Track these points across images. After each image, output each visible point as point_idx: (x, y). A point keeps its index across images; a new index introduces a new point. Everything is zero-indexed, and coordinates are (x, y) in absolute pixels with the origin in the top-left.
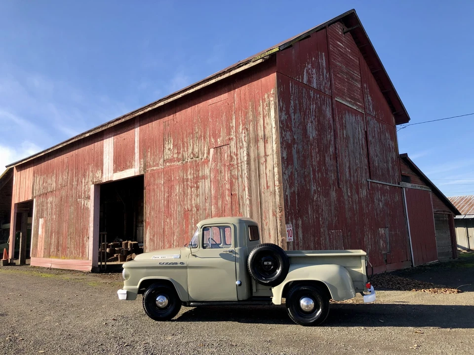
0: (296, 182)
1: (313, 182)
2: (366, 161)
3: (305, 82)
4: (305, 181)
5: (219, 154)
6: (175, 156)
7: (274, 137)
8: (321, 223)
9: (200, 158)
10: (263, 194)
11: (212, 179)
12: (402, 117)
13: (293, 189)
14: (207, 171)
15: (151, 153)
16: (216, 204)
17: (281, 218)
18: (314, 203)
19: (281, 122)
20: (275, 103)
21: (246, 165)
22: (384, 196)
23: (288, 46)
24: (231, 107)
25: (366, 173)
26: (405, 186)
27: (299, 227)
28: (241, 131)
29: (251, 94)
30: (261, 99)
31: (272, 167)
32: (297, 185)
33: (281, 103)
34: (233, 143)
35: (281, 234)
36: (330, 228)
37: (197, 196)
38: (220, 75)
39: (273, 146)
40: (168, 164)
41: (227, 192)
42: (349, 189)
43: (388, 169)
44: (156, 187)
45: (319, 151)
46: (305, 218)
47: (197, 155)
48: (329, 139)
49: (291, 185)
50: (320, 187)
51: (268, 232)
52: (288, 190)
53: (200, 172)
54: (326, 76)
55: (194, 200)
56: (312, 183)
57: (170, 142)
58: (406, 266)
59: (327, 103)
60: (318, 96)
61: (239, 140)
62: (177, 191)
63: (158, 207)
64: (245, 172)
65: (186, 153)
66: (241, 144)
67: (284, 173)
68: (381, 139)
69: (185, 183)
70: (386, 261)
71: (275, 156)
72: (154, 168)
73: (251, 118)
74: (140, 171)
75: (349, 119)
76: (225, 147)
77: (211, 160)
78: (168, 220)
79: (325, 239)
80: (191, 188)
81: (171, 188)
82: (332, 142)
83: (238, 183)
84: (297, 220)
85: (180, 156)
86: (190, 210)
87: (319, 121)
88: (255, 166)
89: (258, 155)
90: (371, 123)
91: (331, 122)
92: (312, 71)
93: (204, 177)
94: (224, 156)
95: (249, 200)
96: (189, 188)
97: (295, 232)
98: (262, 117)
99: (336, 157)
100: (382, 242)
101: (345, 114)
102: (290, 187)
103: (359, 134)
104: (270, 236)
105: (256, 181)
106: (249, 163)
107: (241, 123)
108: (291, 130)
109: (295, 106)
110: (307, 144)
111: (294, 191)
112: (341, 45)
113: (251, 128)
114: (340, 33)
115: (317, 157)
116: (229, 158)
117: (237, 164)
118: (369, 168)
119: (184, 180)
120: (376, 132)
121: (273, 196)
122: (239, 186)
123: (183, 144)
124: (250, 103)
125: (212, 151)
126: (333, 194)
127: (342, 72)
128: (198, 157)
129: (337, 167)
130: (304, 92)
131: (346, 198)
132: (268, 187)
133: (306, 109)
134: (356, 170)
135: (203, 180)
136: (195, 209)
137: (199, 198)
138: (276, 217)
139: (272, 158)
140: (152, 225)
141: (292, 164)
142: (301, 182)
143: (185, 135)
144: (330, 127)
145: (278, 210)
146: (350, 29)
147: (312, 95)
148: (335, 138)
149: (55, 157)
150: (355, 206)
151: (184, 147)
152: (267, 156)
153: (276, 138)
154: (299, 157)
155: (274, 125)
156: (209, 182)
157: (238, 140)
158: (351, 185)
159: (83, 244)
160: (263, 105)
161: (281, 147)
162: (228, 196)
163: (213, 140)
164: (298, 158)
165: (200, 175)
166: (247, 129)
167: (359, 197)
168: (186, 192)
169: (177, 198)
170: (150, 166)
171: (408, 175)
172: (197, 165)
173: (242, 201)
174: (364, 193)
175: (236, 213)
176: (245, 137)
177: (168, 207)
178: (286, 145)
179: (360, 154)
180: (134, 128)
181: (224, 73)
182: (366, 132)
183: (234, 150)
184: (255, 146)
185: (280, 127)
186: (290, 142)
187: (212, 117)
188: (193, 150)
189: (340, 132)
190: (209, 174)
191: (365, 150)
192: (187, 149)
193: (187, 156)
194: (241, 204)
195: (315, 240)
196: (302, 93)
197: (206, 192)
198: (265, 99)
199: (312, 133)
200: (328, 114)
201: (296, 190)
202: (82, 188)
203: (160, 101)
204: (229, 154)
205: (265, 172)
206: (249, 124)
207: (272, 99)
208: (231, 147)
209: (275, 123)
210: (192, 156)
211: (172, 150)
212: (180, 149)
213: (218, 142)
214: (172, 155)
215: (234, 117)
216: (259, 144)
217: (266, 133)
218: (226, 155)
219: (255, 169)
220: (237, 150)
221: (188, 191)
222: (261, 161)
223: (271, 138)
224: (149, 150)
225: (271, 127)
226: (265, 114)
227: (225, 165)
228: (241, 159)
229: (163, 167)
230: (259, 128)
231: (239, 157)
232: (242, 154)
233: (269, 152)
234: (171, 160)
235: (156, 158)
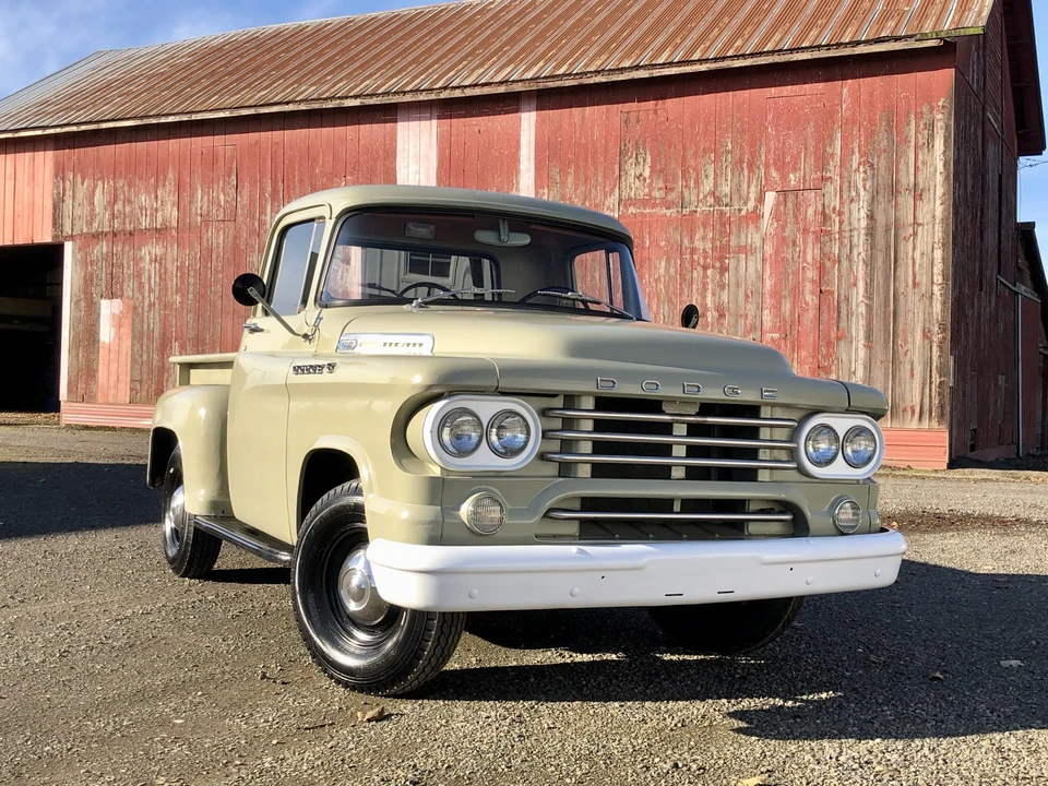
5: (790, 205)
6: (658, 194)
7: (940, 191)
9: (736, 207)
10: (902, 297)
11: (767, 256)
12: (1040, 140)
14: (753, 238)
16: (777, 308)
17: (941, 343)
20: (947, 127)
21: (863, 238)
24: (831, 113)
25: (996, 261)
26: (1020, 290)
28: (855, 165)
29: (886, 96)
30: (913, 111)
31: (930, 247)
34: (830, 189)
35: (939, 372)
37: (722, 287)
39: (934, 209)
40: (632, 210)
41: (809, 286)
47: (725, 200)
51: (908, 369)
53: (733, 237)
55: (714, 294)
56: (966, 281)
57: (641, 160)
61: (847, 183)
62: (662, 271)
64: (861, 250)
65: (695, 191)
66: (854, 194)
69: (687, 256)
71: (938, 228)
73: (884, 144)
76: (810, 194)
77: (767, 215)
80: (705, 268)
83: (839, 271)
85: (674, 196)
88: (887, 242)
89: (897, 220)
93: (745, 250)
94: (806, 211)
95: (866, 305)
96: (699, 269)
98: (913, 150)
104: (912, 375)
105: (886, 271)
106: (871, 232)
107: (856, 150)
116: (819, 218)
117: (840, 232)
119: (683, 251)
121: (927, 303)
122: (840, 276)
123: (685, 171)
124: (885, 114)
125: (770, 197)
128: (728, 205)
132: (915, 284)
135: (742, 256)
136: (717, 313)
137: (726, 292)
138: (931, 342)
139: (930, 231)
143: (690, 153)
145: (936, 329)
151: (685, 178)
152: (919, 225)
153: (944, 194)
155: (940, 166)
156: (759, 260)
157: (845, 186)
160: (917, 126)
162: (813, 293)
163: (775, 174)
165: (733, 243)
166: (872, 166)
168: (688, 277)
169: (661, 286)
172: (726, 222)
173: (847, 305)
175: (831, 328)
176: (864, 180)
180: (519, 111)
183: (833, 202)
184: (889, 201)
185: (953, 173)
187: (777, 125)
188: (715, 187)
190: (758, 245)
192: (697, 183)
193: (694, 198)
194: (844, 311)
197: (749, 282)
198: (922, 113)
204: (820, 208)
205: (910, 255)
206: (878, 157)
207: (940, 116)
208: (826, 195)
209: (944, 165)
210: (711, 200)
211: (648, 181)
212: (675, 181)
213: (790, 182)
214: (647, 190)
215: (839, 135)
216: (901, 200)
217: (920, 181)
218: (811, 211)
219: (888, 248)
220: (841, 203)
221: (695, 274)
222: (903, 234)
223: (932, 191)
224: (571, 171)
225: (932, 170)
226: (920, 143)
227: (806, 231)
228: (850, 224)
229: (616, 216)
230: (902, 167)
231: (845, 217)
232: (855, 214)
233: (923, 218)
234: (644, 203)
235: (593, 191)
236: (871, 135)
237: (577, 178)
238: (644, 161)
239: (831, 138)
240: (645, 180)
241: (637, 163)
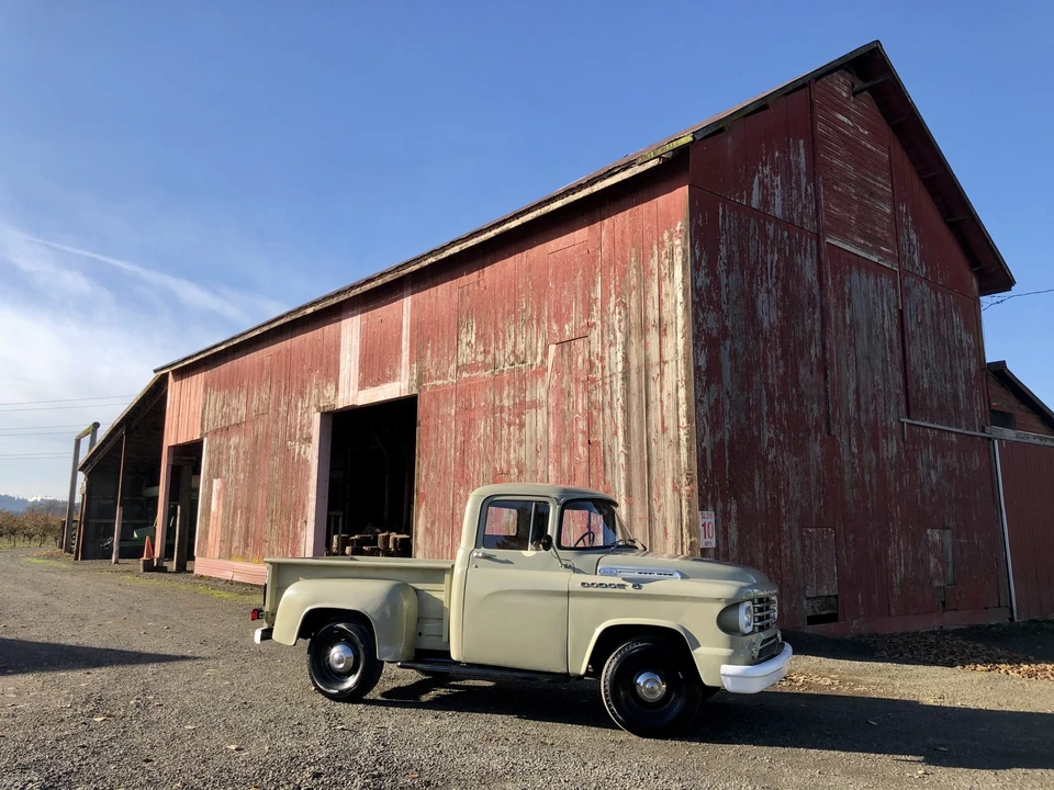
0: (727, 420)
1: (768, 421)
2: (899, 376)
3: (754, 205)
4: (749, 418)
5: (566, 356)
6: (480, 358)
7: (681, 322)
8: (783, 511)
9: (529, 363)
10: (653, 444)
11: (551, 410)
12: (997, 278)
13: (718, 436)
14: (541, 392)
15: (433, 352)
16: (559, 461)
17: (689, 496)
18: (769, 468)
19: (696, 290)
20: (684, 251)
21: (620, 382)
22: (943, 456)
23: (716, 131)
24: (594, 258)
25: (897, 405)
26: (998, 435)
27: (730, 518)
28: (612, 309)
29: (634, 232)
30: (655, 242)
31: (675, 387)
32: (728, 426)
33: (697, 251)
34: (595, 335)
35: (689, 531)
36: (804, 522)
37: (521, 442)
38: (572, 191)
39: (677, 343)
40: (465, 375)
41: (580, 436)
42: (853, 440)
43: (955, 397)
44: (440, 422)
45: (785, 352)
46: (745, 499)
47: (522, 357)
48: (808, 329)
49: (716, 426)
50: (785, 433)
51: (662, 527)
52: (707, 438)
53: (528, 393)
54: (806, 190)
55: (515, 451)
56: (765, 424)
57: (470, 328)
58: (995, 618)
59: (806, 249)
60: (786, 234)
61: (607, 328)
62: (482, 431)
63: (443, 463)
64: (619, 395)
65: (502, 352)
66: (612, 337)
67: (698, 402)
68: (938, 328)
69: (498, 415)
70: (944, 603)
71: (681, 365)
72: (439, 382)
73: (634, 281)
74: (410, 388)
75: (859, 283)
76: (580, 343)
77: (550, 368)
78: (462, 491)
79: (793, 545)
80: (509, 425)
81: (470, 425)
82: (817, 335)
83: (603, 419)
84: (725, 503)
85: (490, 358)
86: (505, 471)
87: (785, 289)
88: (639, 384)
89: (647, 360)
90: (916, 292)
91: (816, 290)
92: (773, 181)
93: (535, 405)
94: (577, 360)
95: (626, 455)
96: (506, 426)
97: (720, 527)
98: (656, 281)
99: (823, 368)
100: (933, 562)
101: (851, 272)
102: (713, 432)
103: (883, 316)
104: (666, 534)
105: (640, 416)
106: (626, 377)
107: (613, 292)
108: (718, 308)
109: (730, 257)
110: (756, 339)
111: (722, 442)
112: (846, 120)
113: (633, 304)
114: (844, 94)
115: (778, 367)
116: (587, 364)
117: (603, 378)
118: (907, 392)
119: (496, 410)
120: (927, 312)
121: (675, 449)
122: (604, 426)
123: (496, 334)
124: (633, 250)
125: (552, 348)
126: (816, 449)
127: (848, 180)
128: (523, 362)
129: (826, 390)
130: (752, 226)
131: (846, 458)
132: (664, 429)
133: (756, 263)
134: (874, 397)
135: (534, 411)
136: (516, 470)
137: (523, 447)
138: (680, 495)
139: (675, 368)
140: (430, 501)
141: (720, 381)
142: (739, 421)
143: (500, 316)
144: (812, 303)
145: (684, 480)
146: (868, 84)
147: (771, 232)
148: (823, 326)
149: (247, 353)
150: (867, 478)
151: (496, 340)
152: (665, 363)
153: (684, 326)
154: (737, 367)
155: (680, 298)
156: (545, 413)
158: (859, 428)
159: (295, 535)
160: (659, 256)
161: (695, 345)
162: (583, 445)
163: (555, 327)
164: (735, 369)
165: (528, 399)
166: (625, 306)
167: (877, 457)
168: (499, 435)
169: (481, 445)
170: (431, 378)
171: (1007, 410)
172: (523, 379)
173: (611, 456)
174: (891, 448)
175: (598, 482)
176: (620, 321)
177: (462, 463)
178: (705, 340)
179: (884, 360)
180: (402, 297)
181: (581, 187)
182: (901, 313)
183: (597, 348)
184: (640, 341)
185: (693, 302)
186: (714, 334)
187: (555, 278)
188: (515, 346)
189: (836, 312)
190: (544, 398)
191: (898, 353)
192: (504, 344)
193: (502, 359)
194: (608, 463)
195: (767, 548)
196: (748, 229)
197: (539, 437)
198: (663, 242)
199: (768, 315)
200: (810, 274)
201: (727, 438)
202: (296, 420)
203: (453, 244)
204: (587, 356)
205: (659, 397)
206: (630, 295)
207: (678, 242)
208: (591, 342)
209: (683, 294)
210: (512, 359)
211: (474, 347)
212: (490, 344)
213: (565, 332)
214: (473, 355)
215: (600, 279)
216: (649, 338)
217: (664, 314)
219: (642, 391)
220: (603, 349)
221: (503, 432)
222: (651, 374)
223: (674, 324)
225: (674, 301)
226: (663, 274)
227: (577, 380)
228: (610, 369)
229: (455, 381)
230: (649, 302)
231: (606, 363)
232: (613, 357)
233: (668, 355)
234: (471, 368)
235: (442, 361)
238: (472, 329)
239: (594, 283)
240: (472, 346)
241: (467, 331)
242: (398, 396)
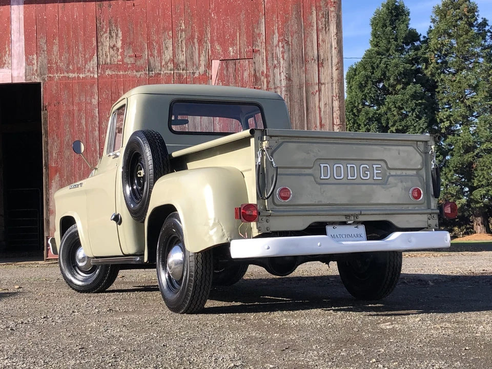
5: (231, 70)
6: (129, 60)
7: (335, 61)
9: (191, 71)
20: (338, 16)
21: (284, 93)
24: (257, 5)
28: (275, 42)
30: (314, 5)
31: (330, 99)
34: (260, 59)
39: (332, 73)
40: (108, 72)
44: (76, 108)
47: (182, 66)
57: (114, 34)
61: (271, 55)
65: (159, 59)
66: (276, 62)
71: (335, 86)
72: (72, 75)
73: (295, 27)
74: (28, 76)
76: (245, 62)
77: (214, 77)
85: (142, 62)
88: (301, 96)
89: (307, 81)
94: (243, 74)
98: (315, 31)
106: (289, 89)
107: (276, 31)
113: (295, 43)
116: (252, 79)
117: (268, 89)
123: (150, 44)
124: (294, 6)
125: (216, 64)
128: (184, 70)
132: (322, 126)
139: (330, 88)
143: (153, 30)
151: (150, 49)
152: (322, 84)
153: (338, 63)
155: (334, 44)
157: (270, 55)
160: (317, 15)
163: (218, 48)
166: (287, 43)
170: (59, 70)
176: (283, 53)
183: (262, 68)
184: (301, 68)
187: (217, 12)
188: (173, 56)
192: (160, 53)
193: (158, 64)
198: (320, 7)
204: (253, 72)
205: (317, 105)
206: (292, 36)
207: (332, 9)
208: (256, 63)
209: (337, 43)
210: (171, 66)
211: (120, 50)
212: (142, 50)
213: (229, 53)
214: (120, 57)
215: (263, 20)
216: (308, 66)
217: (321, 54)
218: (246, 74)
219: (302, 100)
220: (268, 69)
222: (311, 90)
223: (330, 60)
224: (56, 41)
225: (329, 46)
226: (320, 27)
228: (274, 83)
229: (96, 76)
230: (309, 44)
231: (271, 79)
232: (278, 76)
233: (325, 79)
234: (118, 67)
235: (76, 57)
236: (285, 21)
237: (61, 48)
238: (117, 35)
239: (258, 23)
240: (118, 50)
241: (111, 37)
242: (9, 81)
